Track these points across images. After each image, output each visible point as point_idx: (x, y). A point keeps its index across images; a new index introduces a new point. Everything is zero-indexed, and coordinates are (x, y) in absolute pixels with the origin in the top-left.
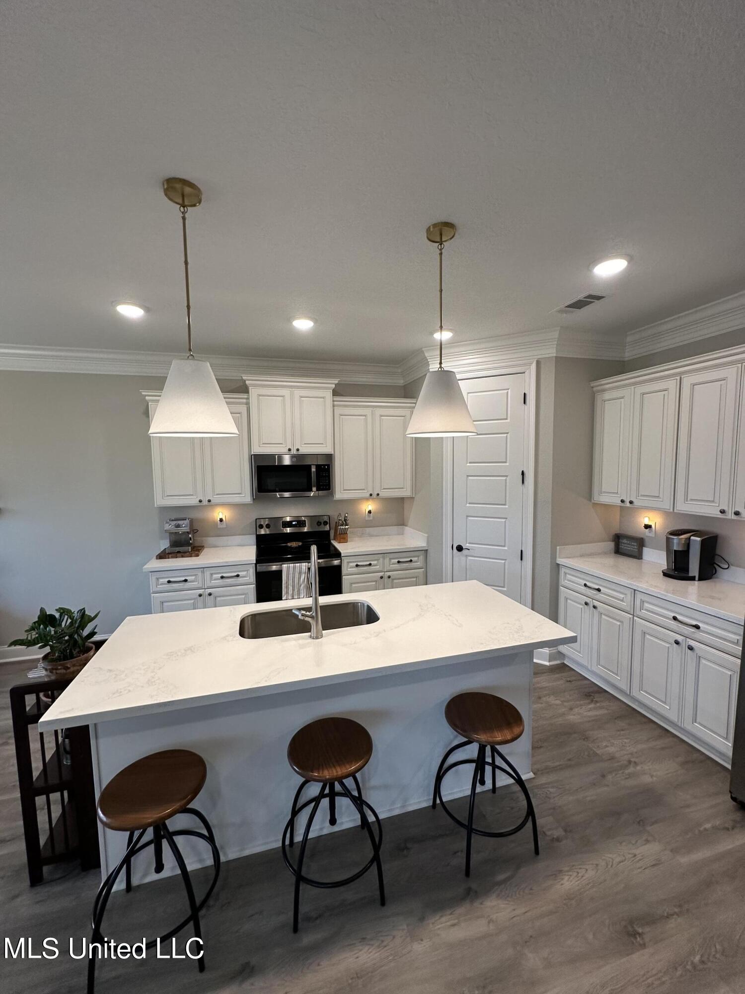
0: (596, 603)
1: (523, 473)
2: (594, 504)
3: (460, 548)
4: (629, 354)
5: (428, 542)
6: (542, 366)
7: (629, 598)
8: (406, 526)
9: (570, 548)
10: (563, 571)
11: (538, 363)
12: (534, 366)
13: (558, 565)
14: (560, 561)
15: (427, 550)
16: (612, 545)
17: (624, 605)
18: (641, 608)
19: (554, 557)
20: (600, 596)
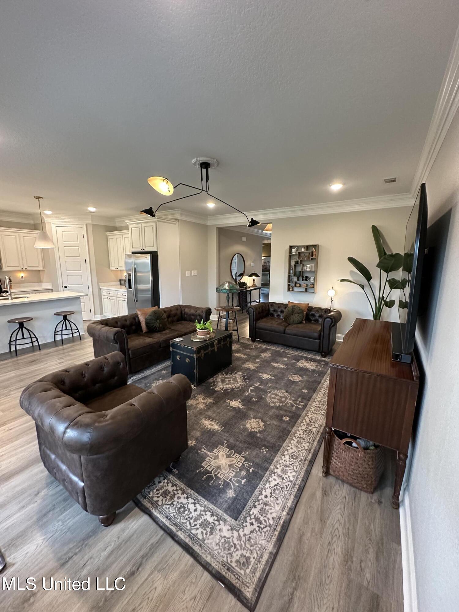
0: (110, 297)
1: (85, 260)
2: (111, 270)
3: (66, 287)
4: (118, 225)
5: (52, 286)
6: (88, 226)
7: (115, 293)
8: (42, 282)
9: (103, 284)
10: (102, 290)
11: (86, 225)
12: (85, 225)
13: (101, 289)
14: (101, 288)
15: (52, 289)
16: (119, 283)
17: (114, 295)
18: (118, 295)
19: (99, 286)
20: (110, 295)
